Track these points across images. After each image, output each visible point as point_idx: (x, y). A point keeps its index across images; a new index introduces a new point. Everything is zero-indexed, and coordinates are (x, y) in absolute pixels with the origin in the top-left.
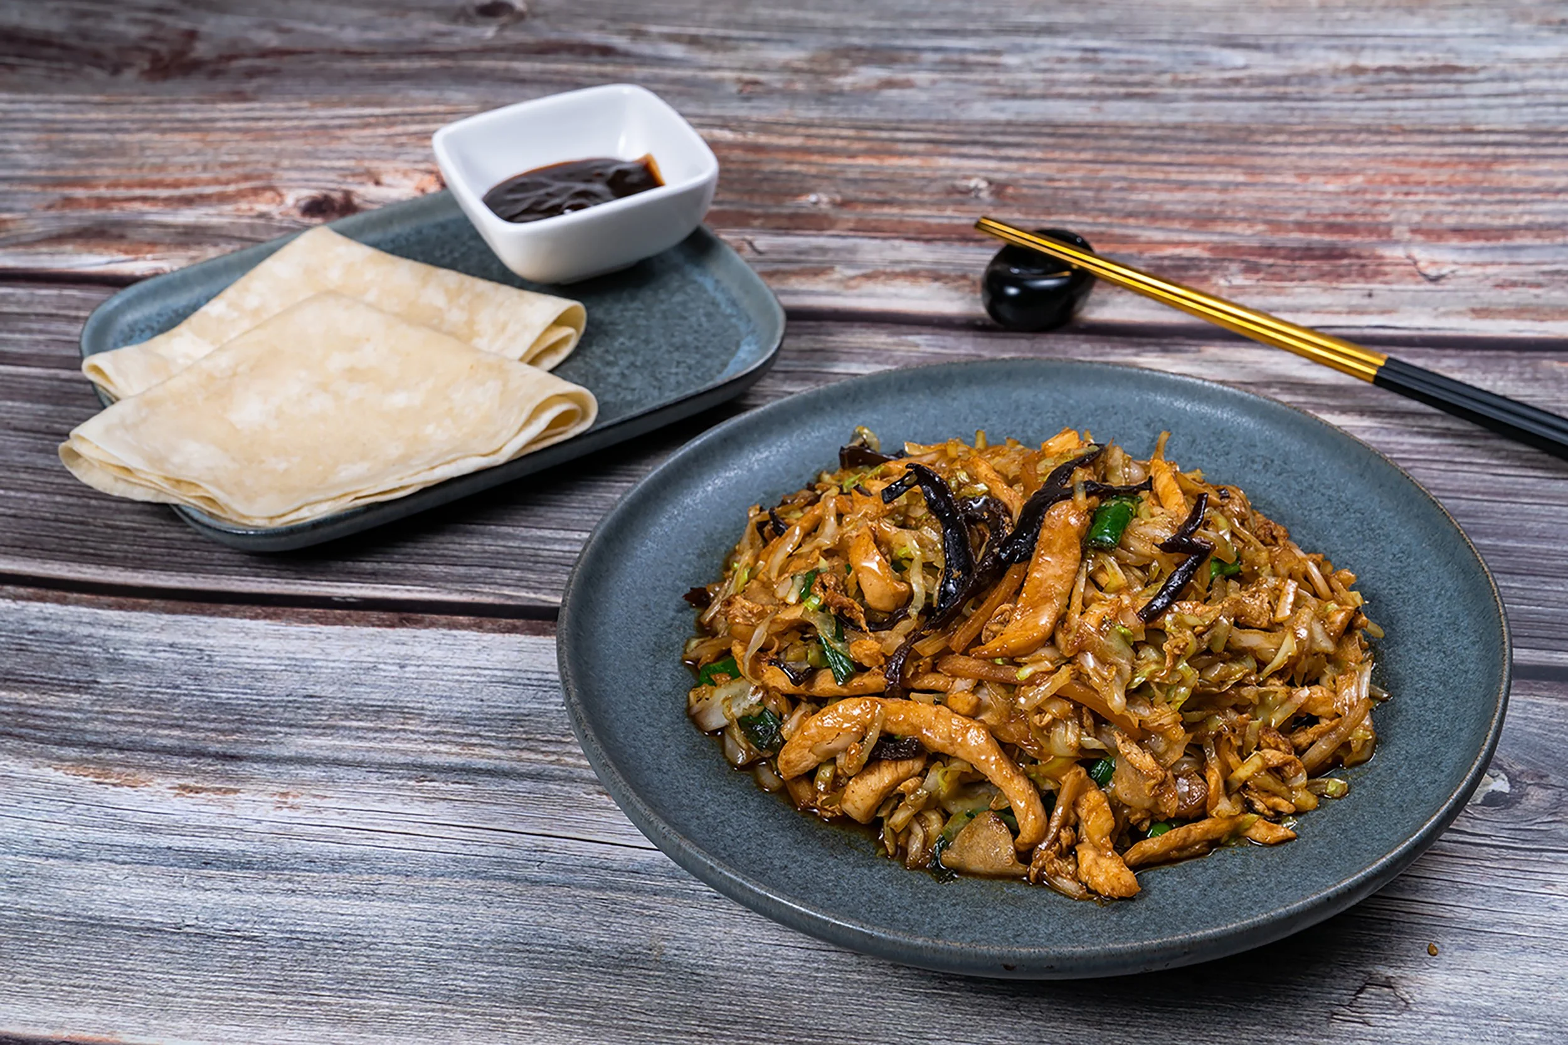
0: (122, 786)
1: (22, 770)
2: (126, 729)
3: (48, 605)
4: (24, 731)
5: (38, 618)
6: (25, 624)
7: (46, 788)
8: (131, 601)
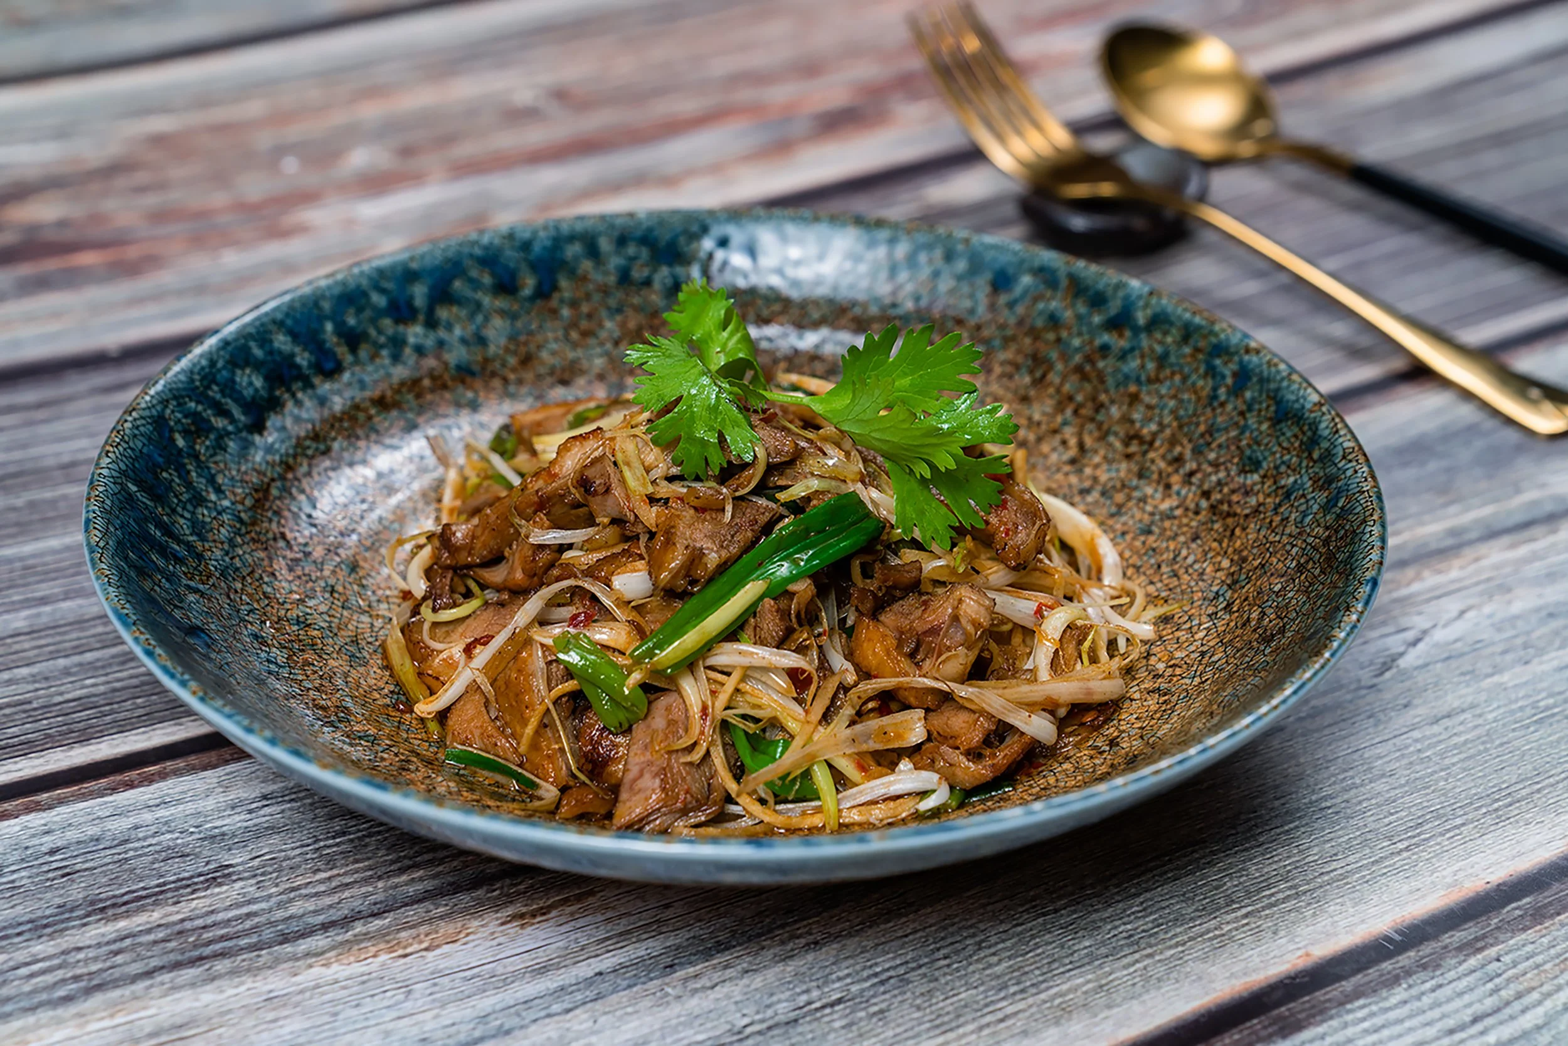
0: (438, 946)
1: (281, 984)
2: (347, 894)
3: (24, 818)
4: (217, 947)
5: (33, 836)
6: (27, 848)
7: (344, 988)
8: (134, 774)
